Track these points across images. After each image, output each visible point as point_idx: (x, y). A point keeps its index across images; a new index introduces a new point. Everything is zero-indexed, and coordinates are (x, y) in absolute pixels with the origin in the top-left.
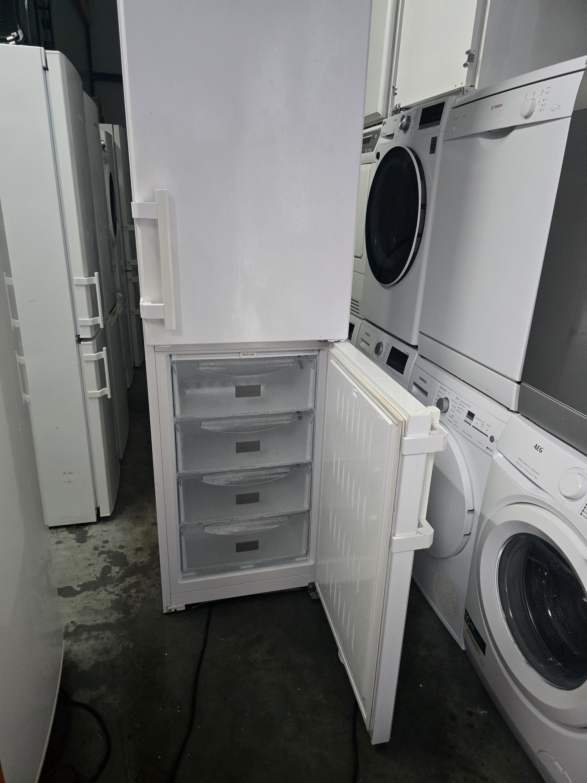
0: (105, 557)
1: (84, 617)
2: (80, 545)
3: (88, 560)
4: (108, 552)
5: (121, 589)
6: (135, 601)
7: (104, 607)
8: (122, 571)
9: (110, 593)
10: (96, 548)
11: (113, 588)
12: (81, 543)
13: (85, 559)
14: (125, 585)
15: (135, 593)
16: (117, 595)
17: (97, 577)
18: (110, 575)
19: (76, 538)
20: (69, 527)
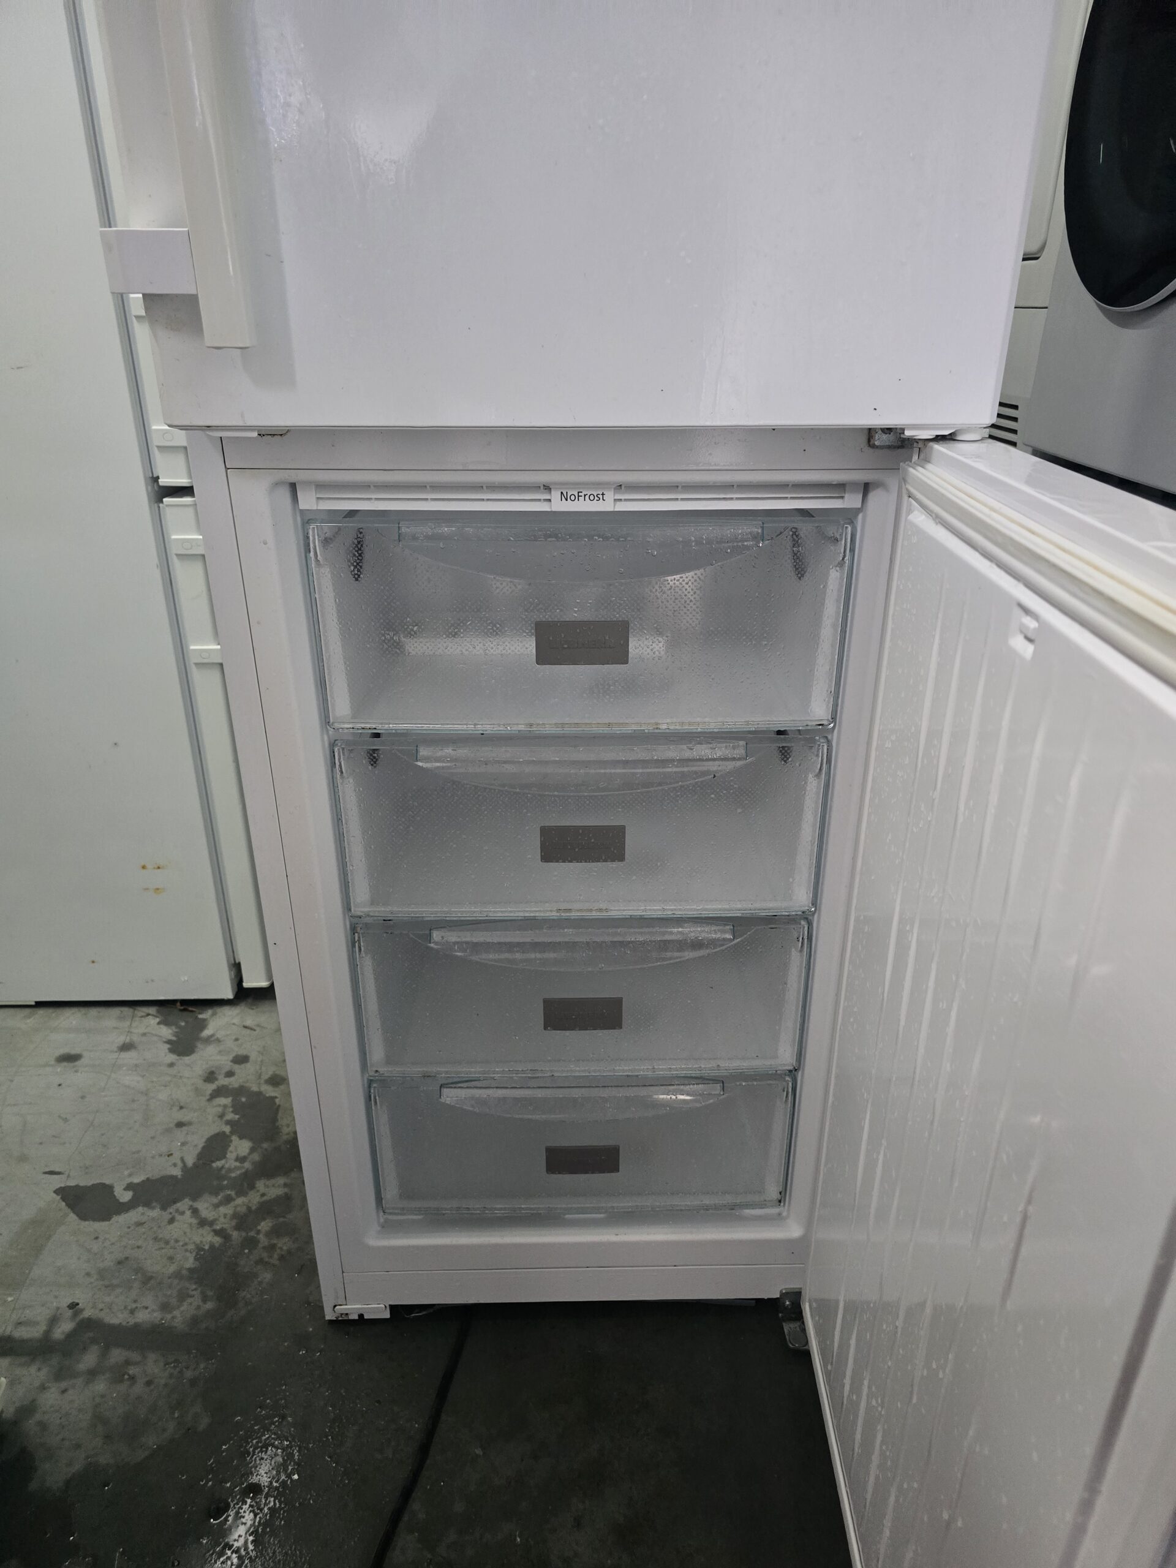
0: (226, 1107)
1: (109, 1295)
2: (174, 1061)
3: (181, 1108)
4: (238, 1093)
5: (235, 1216)
6: (261, 1261)
7: (172, 1268)
8: (256, 1158)
9: (203, 1223)
10: (210, 1077)
11: (217, 1206)
12: (179, 1055)
13: (173, 1106)
14: (250, 1201)
15: (268, 1234)
16: (217, 1233)
17: (185, 1167)
18: (218, 1164)
19: (174, 1038)
20: (165, 1007)
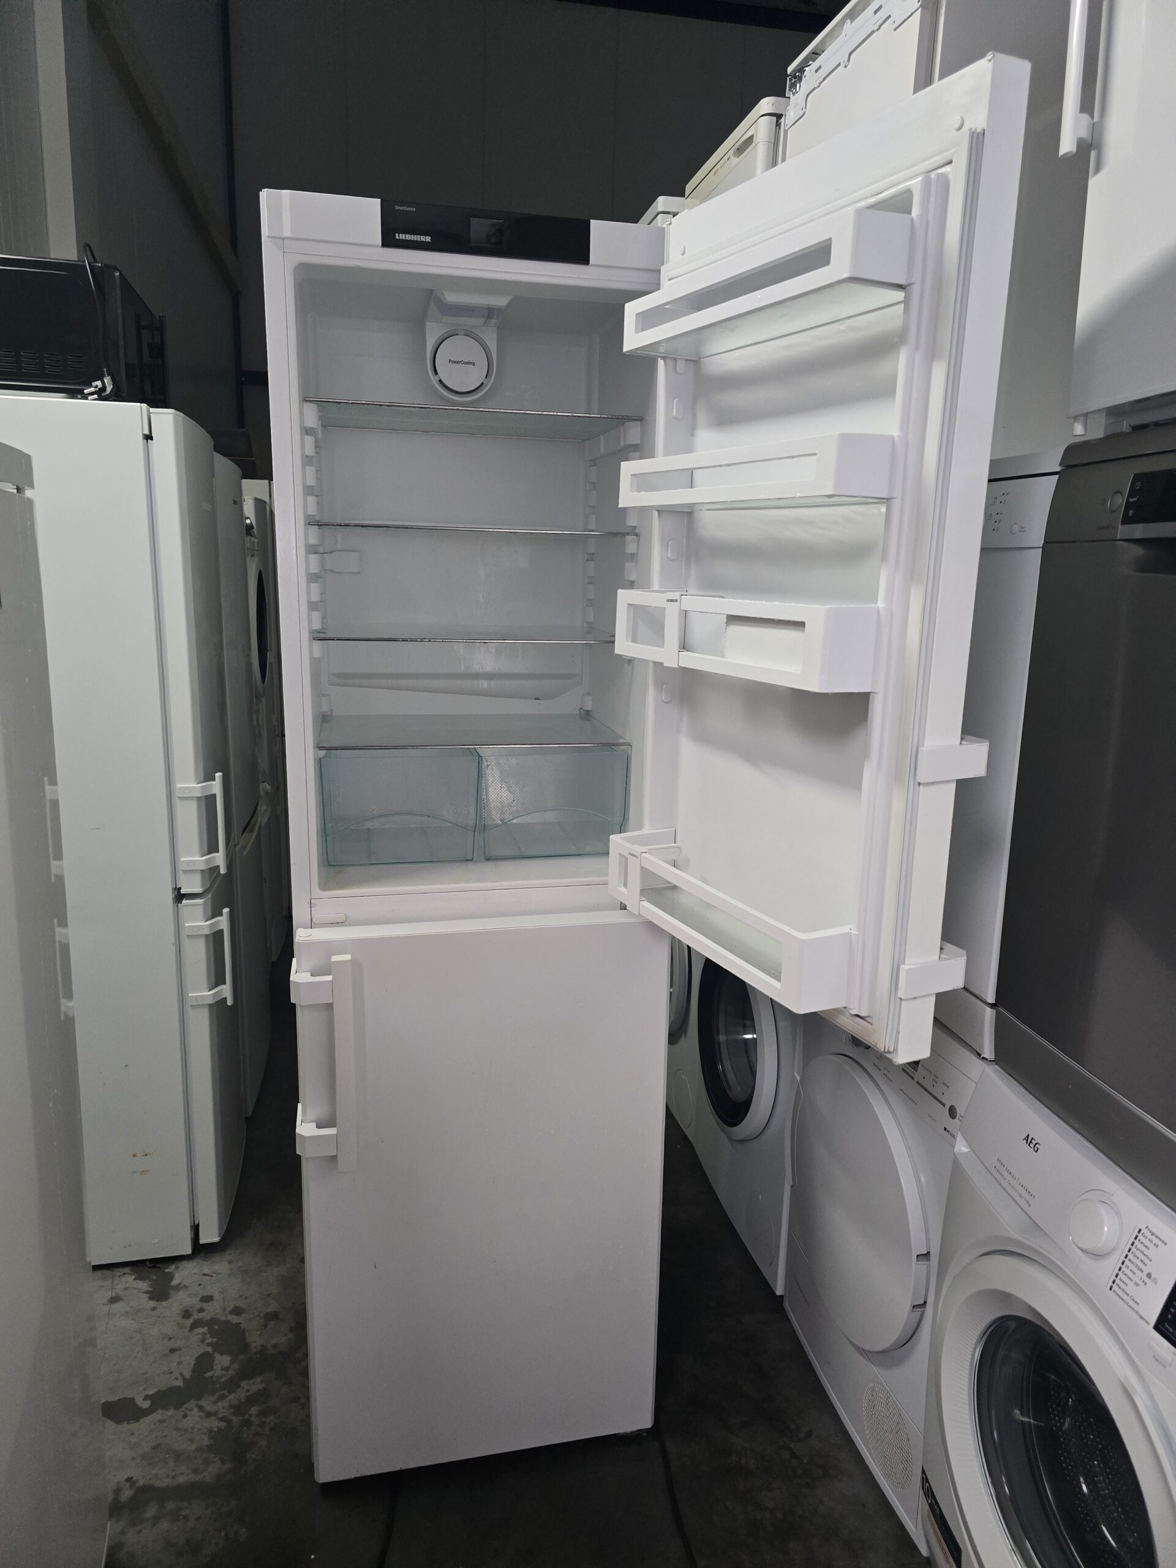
0: (204, 1334)
1: (153, 1469)
2: (155, 1306)
3: (170, 1339)
4: (212, 1321)
5: (231, 1406)
6: (257, 1434)
7: (194, 1447)
8: (236, 1366)
9: (209, 1414)
10: (186, 1314)
11: (215, 1402)
12: (158, 1301)
13: (163, 1339)
14: (239, 1396)
15: (258, 1415)
16: (221, 1419)
17: (185, 1380)
18: (209, 1374)
19: (150, 1289)
20: (138, 1267)
